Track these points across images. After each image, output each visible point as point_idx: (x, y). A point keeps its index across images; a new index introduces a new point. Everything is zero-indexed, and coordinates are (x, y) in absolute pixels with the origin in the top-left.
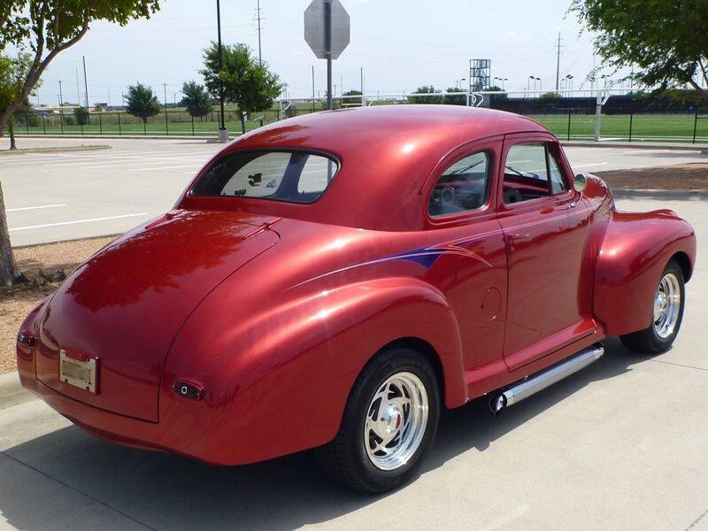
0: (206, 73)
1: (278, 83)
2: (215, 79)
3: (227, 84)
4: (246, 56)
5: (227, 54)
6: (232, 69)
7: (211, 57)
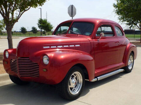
0: (38, 24)
1: (53, 26)
2: (40, 25)
3: (42, 26)
4: (46, 21)
5: (42, 20)
6: (43, 23)
7: (39, 21)
